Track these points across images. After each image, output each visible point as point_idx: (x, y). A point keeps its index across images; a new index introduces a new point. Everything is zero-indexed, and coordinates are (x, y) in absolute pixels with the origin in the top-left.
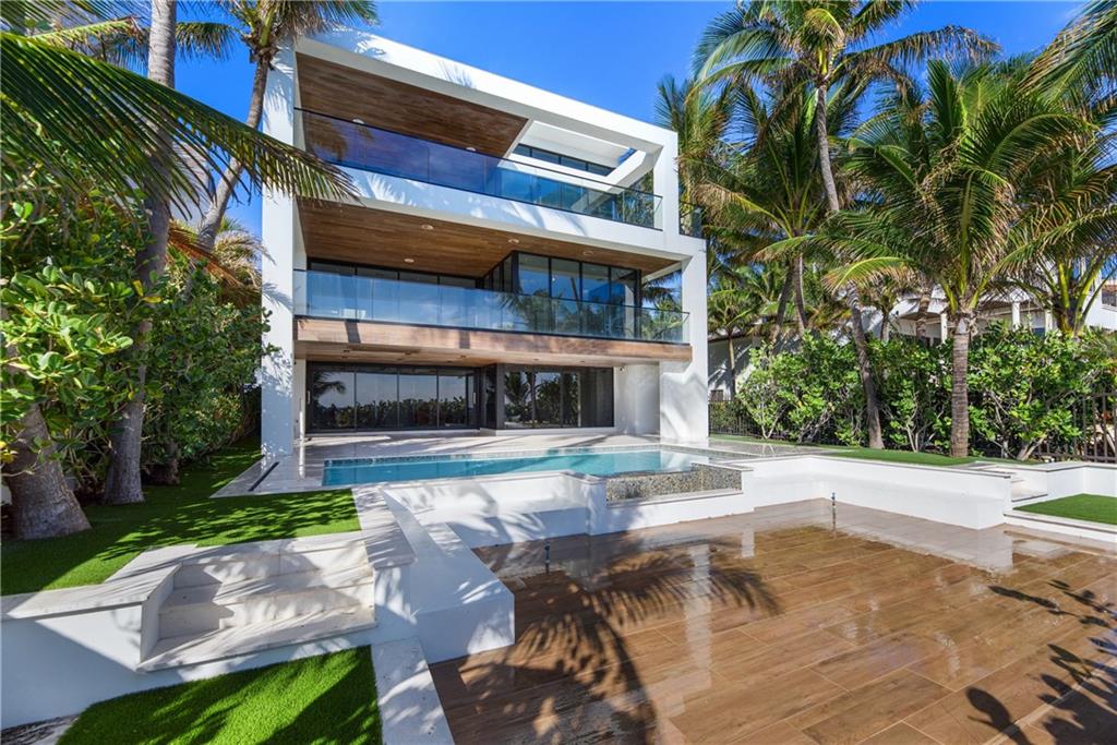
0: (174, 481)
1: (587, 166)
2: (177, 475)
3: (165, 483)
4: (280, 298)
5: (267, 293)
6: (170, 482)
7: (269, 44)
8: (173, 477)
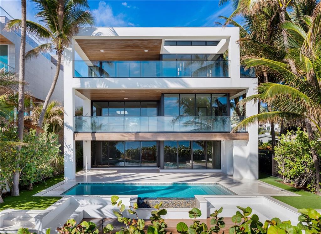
0: (31, 189)
1: (206, 43)
2: (32, 188)
3: (29, 190)
4: (69, 127)
5: (66, 126)
6: (30, 189)
7: (61, 48)
8: (31, 188)
